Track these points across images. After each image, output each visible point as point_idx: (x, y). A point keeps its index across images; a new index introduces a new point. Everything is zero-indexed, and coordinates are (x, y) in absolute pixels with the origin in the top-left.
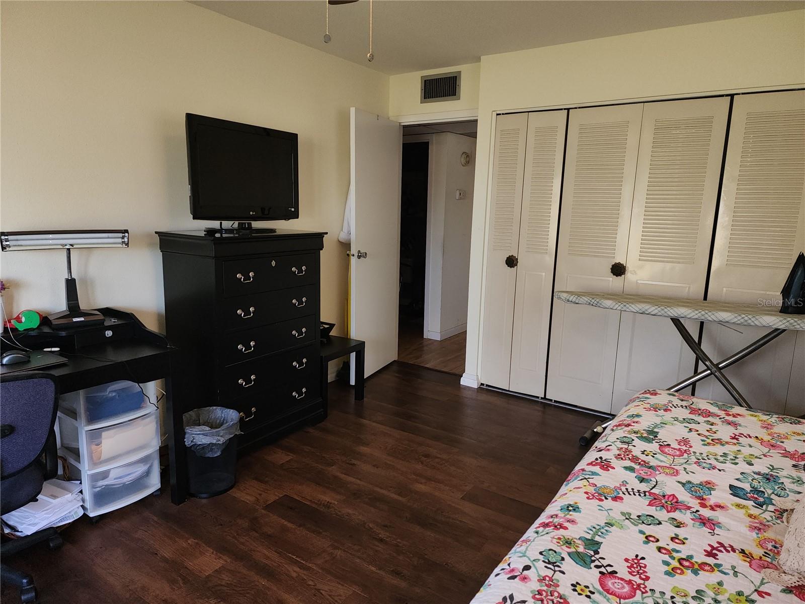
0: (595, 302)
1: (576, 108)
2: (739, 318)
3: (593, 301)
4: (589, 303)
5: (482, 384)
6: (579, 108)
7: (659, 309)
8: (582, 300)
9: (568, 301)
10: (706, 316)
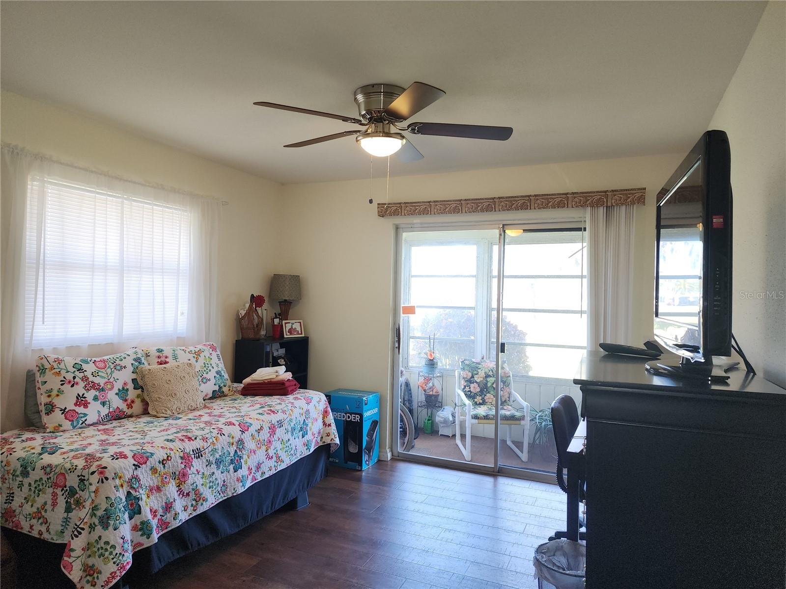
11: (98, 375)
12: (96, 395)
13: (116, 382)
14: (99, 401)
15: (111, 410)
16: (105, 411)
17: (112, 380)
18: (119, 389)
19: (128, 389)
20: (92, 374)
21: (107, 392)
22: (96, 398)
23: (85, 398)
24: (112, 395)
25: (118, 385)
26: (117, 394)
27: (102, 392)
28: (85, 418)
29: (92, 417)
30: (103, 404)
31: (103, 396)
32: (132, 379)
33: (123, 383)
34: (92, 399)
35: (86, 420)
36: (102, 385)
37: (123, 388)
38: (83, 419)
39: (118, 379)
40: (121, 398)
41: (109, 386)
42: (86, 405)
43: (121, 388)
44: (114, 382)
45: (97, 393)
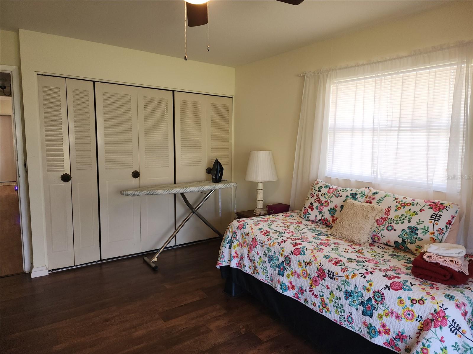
0: (152, 193)
1: (99, 82)
2: (212, 187)
3: (151, 192)
4: (148, 194)
5: (50, 271)
6: (100, 82)
7: (184, 189)
8: (143, 193)
9: (134, 195)
10: (201, 189)
11: (324, 196)
12: (318, 206)
13: (331, 203)
14: (318, 210)
15: (323, 218)
16: (319, 217)
17: (329, 201)
18: (331, 208)
19: (336, 210)
20: (322, 194)
21: (324, 206)
22: (317, 208)
23: (313, 205)
24: (325, 210)
25: (331, 206)
26: (328, 210)
27: (321, 206)
28: (309, 216)
29: (312, 217)
30: (320, 213)
31: (321, 208)
32: (341, 205)
33: (334, 206)
34: (315, 207)
35: (309, 217)
36: (323, 202)
37: (334, 208)
38: (308, 216)
39: (332, 202)
40: (330, 213)
41: (326, 204)
42: (312, 209)
43: (332, 208)
44: (330, 203)
45: (319, 205)
